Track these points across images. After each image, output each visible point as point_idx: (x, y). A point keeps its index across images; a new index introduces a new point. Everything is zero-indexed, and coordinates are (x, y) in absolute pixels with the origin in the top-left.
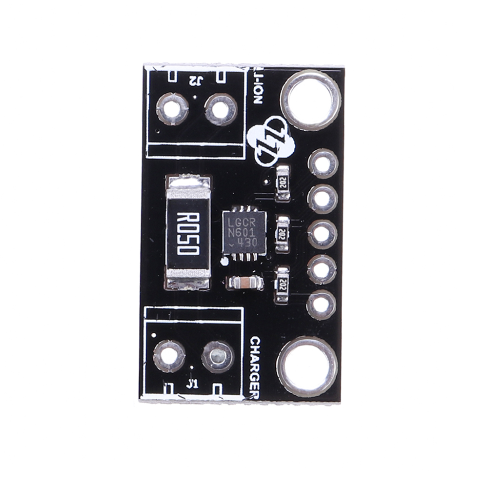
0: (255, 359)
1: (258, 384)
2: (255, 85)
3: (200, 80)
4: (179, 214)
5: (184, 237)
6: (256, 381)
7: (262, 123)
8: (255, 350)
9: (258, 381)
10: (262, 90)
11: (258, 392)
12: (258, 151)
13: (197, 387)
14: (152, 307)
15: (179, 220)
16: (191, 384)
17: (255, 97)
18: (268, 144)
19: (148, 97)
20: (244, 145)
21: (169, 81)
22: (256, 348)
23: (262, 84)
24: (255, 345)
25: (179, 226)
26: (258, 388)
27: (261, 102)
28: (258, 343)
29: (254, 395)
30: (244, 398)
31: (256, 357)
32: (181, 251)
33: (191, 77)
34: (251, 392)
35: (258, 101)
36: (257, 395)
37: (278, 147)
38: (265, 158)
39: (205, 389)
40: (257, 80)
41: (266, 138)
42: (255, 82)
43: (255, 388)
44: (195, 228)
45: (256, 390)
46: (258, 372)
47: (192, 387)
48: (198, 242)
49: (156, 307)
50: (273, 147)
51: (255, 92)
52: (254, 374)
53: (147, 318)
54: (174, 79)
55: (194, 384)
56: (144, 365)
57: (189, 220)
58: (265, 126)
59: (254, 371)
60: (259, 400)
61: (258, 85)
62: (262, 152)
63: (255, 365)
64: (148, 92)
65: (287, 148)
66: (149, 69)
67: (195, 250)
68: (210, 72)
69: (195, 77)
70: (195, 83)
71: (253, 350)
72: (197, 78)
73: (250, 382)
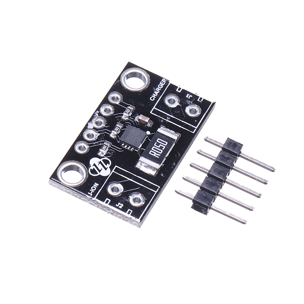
1: (160, 83)
2: (94, 191)
3: (117, 205)
4: (158, 157)
5: (161, 148)
6: (161, 85)
7: (100, 175)
10: (92, 188)
12: (108, 166)
13: (188, 94)
14: (190, 131)
15: (160, 155)
16: (190, 96)
17: (97, 187)
18: (102, 166)
20: (113, 171)
21: (132, 211)
22: (154, 96)
23: (90, 190)
24: (153, 97)
25: (161, 153)
27: (95, 183)
28: (152, 97)
30: (169, 82)
31: (155, 93)
32: (165, 143)
33: (121, 208)
35: (96, 185)
36: (163, 80)
37: (98, 163)
38: (106, 162)
39: (185, 92)
40: (92, 192)
41: (102, 169)
42: (93, 192)
43: (163, 83)
44: (154, 149)
45: (162, 82)
46: (158, 87)
48: (156, 143)
49: (189, 131)
50: (100, 164)
51: (96, 188)
52: (160, 88)
53: (195, 128)
54: (130, 211)
56: (206, 112)
57: (155, 153)
58: (99, 174)
59: (159, 88)
61: (92, 190)
62: (106, 165)
63: (158, 90)
65: (94, 161)
66: (138, 220)
67: (159, 140)
68: (112, 206)
69: (120, 207)
70: (121, 205)
71: (155, 96)
72: (118, 206)
73: (163, 86)
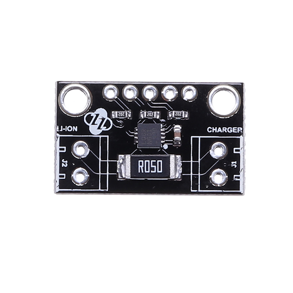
0: (220, 130)
1: (234, 128)
2: (67, 130)
3: (64, 161)
4: (139, 172)
5: (152, 169)
6: (232, 129)
8: (215, 130)
9: (232, 128)
10: (70, 126)
11: (238, 128)
12: (104, 128)
13: (236, 162)
14: (191, 187)
15: (143, 172)
16: (234, 165)
17: (73, 131)
19: (74, 190)
20: (100, 136)
21: (64, 178)
22: (213, 130)
23: (66, 127)
24: (212, 130)
25: (146, 172)
26: (236, 128)
27: (77, 127)
28: (211, 128)
29: (239, 130)
30: (241, 136)
31: (218, 129)
32: (160, 170)
33: (63, 166)
34: (238, 132)
35: (76, 129)
36: (240, 129)
37: (101, 118)
38: (107, 124)
39: (237, 158)
40: (64, 129)
41: (97, 124)
42: (65, 130)
43: (236, 130)
44: (147, 163)
45: (237, 129)
46: (227, 128)
47: (236, 164)
48: (155, 161)
49: (191, 185)
50: (101, 120)
51: (71, 130)
52: (228, 131)
53: (198, 189)
54: (64, 176)
55: (234, 164)
56: (224, 191)
57: (142, 166)
58: (90, 125)
59: (227, 130)
60: (242, 128)
61: (67, 129)
62: (104, 126)
63: (223, 130)
64: (71, 190)
65: (102, 112)
66: (58, 190)
67: (160, 163)
68: (60, 155)
69: (63, 164)
70: (66, 164)
71: (215, 131)
72: (63, 163)
73: (232, 132)
